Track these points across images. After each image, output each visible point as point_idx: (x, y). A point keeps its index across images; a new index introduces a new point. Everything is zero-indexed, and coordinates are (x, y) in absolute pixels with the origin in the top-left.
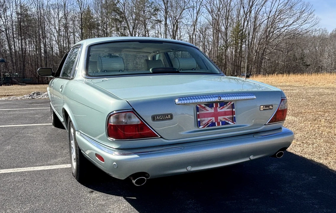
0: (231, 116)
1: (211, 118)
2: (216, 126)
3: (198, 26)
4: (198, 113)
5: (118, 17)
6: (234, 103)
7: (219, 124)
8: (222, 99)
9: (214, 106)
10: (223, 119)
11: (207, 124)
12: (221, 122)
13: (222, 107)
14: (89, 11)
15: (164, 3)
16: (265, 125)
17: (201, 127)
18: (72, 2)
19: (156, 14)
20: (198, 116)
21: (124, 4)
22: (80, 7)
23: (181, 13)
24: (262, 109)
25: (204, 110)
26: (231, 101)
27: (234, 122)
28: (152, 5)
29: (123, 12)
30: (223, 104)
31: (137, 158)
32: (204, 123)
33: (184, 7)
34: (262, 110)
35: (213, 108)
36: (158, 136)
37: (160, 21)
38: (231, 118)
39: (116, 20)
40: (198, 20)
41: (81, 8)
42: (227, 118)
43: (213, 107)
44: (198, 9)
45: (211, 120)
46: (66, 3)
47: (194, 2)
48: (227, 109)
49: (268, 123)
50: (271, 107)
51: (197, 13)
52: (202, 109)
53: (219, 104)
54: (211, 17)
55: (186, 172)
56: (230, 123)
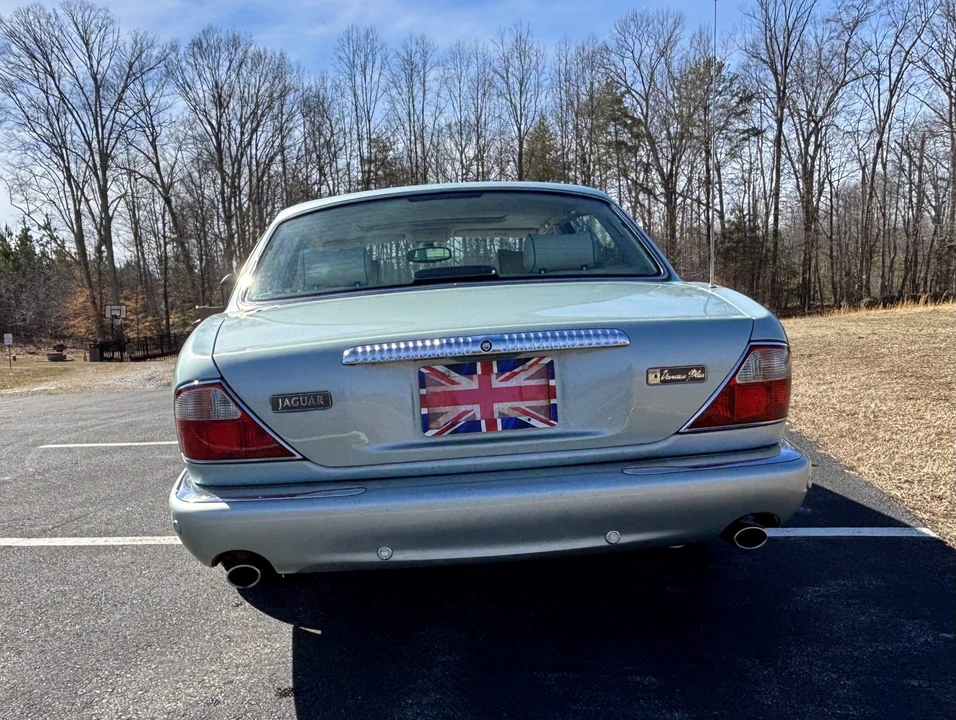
0: (543, 403)
1: (469, 407)
2: (480, 430)
3: (894, 135)
4: (423, 391)
5: (625, 137)
6: (552, 363)
7: (492, 425)
8: (493, 348)
9: (479, 372)
10: (511, 411)
11: (453, 425)
12: (499, 421)
13: (507, 374)
14: (542, 131)
15: (775, 73)
16: (678, 433)
17: (430, 433)
18: (497, 111)
19: (744, 112)
20: (424, 401)
21: (647, 95)
22: (517, 121)
23: (833, 96)
24: (658, 380)
25: (443, 382)
26: (542, 354)
27: (552, 422)
28: (731, 84)
29: (642, 118)
30: (510, 363)
31: (226, 510)
32: (442, 421)
33: (845, 76)
34: (657, 384)
35: (475, 377)
36: (294, 455)
37: (758, 133)
38: (542, 407)
39: (619, 145)
40: (898, 112)
41: (520, 124)
42: (527, 410)
43: (475, 373)
44: (894, 77)
45: (466, 412)
46: (483, 117)
47: (882, 57)
48: (527, 379)
49: (689, 428)
50: (695, 373)
51: (891, 91)
52: (437, 379)
53: (495, 363)
54: (947, 97)
55: (379, 562)
56: (533, 422)
